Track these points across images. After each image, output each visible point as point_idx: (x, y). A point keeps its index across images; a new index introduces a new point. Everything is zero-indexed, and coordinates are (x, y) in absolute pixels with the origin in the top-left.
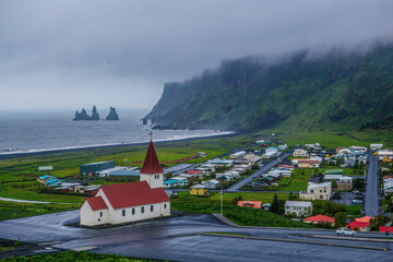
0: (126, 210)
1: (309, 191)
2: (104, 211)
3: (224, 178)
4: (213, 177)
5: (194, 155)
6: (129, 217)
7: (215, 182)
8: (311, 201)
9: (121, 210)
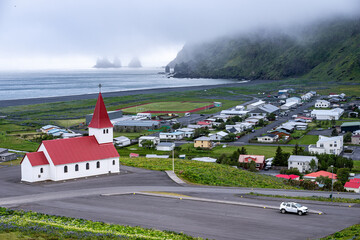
0: (68, 166)
1: (318, 145)
2: (44, 167)
3: (234, 130)
4: (222, 128)
5: (209, 104)
6: (72, 174)
7: (222, 134)
8: (317, 155)
9: (63, 166)
